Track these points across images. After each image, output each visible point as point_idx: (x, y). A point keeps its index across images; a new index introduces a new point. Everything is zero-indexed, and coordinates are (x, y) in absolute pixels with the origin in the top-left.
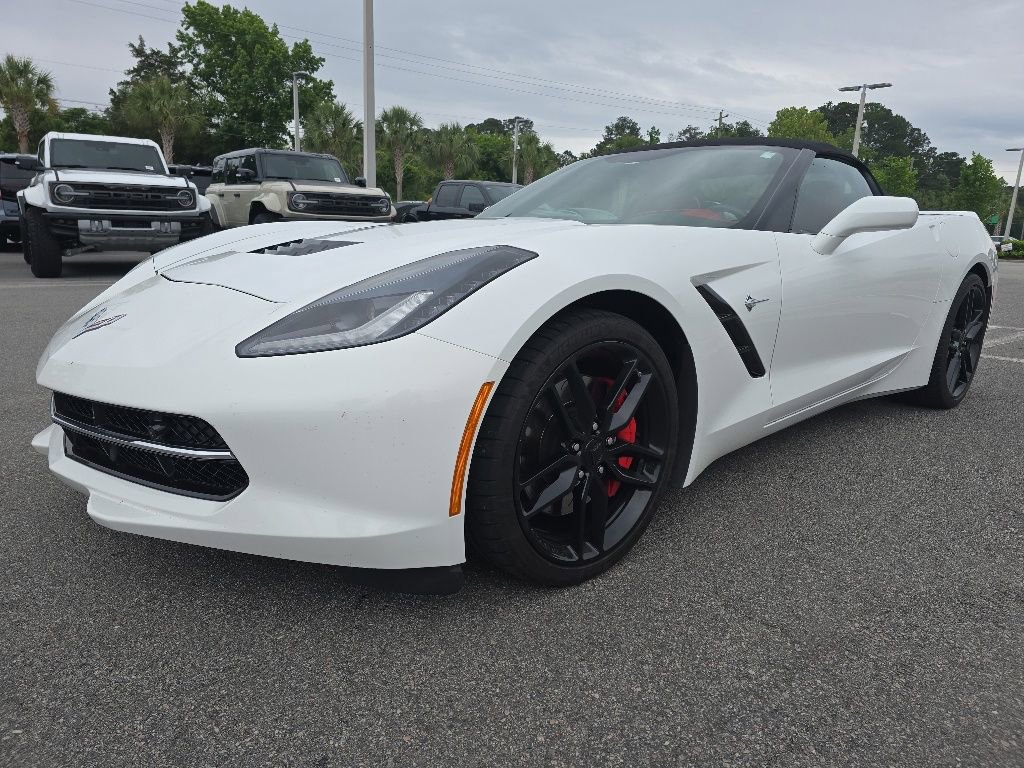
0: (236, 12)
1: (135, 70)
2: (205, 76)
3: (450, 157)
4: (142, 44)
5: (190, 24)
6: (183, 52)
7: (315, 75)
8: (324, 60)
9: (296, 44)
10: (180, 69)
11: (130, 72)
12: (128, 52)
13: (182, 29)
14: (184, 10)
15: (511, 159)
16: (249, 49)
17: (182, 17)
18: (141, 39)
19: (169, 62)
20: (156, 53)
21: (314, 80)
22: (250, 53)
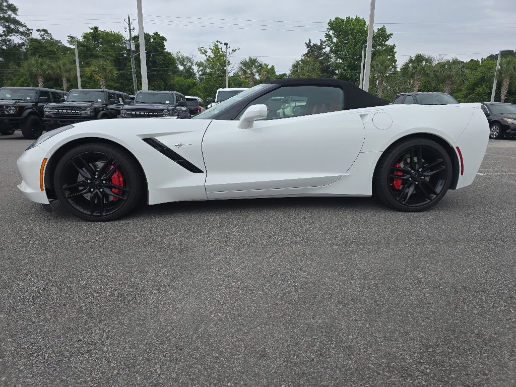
0: (352, 19)
1: (306, 54)
2: (335, 52)
3: (449, 77)
4: (310, 42)
5: (331, 29)
6: (327, 43)
7: (386, 43)
8: (392, 34)
9: (378, 29)
10: (324, 50)
11: (304, 55)
12: (305, 46)
13: (327, 32)
14: (328, 24)
15: (494, 75)
16: (354, 36)
17: (328, 26)
18: (309, 40)
19: (320, 48)
20: (315, 45)
21: (386, 45)
22: (355, 38)
